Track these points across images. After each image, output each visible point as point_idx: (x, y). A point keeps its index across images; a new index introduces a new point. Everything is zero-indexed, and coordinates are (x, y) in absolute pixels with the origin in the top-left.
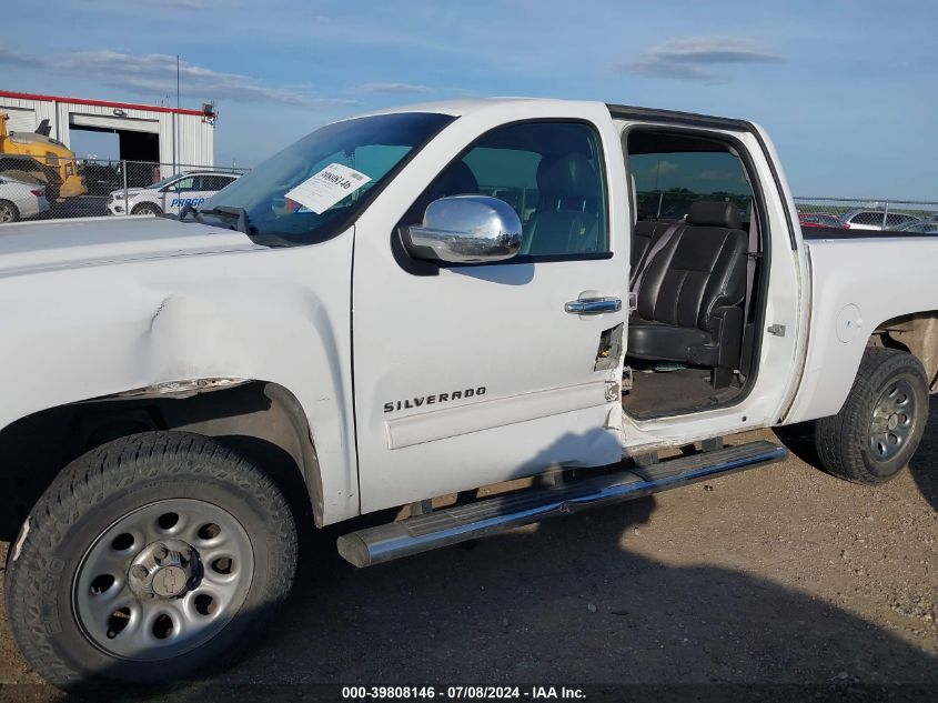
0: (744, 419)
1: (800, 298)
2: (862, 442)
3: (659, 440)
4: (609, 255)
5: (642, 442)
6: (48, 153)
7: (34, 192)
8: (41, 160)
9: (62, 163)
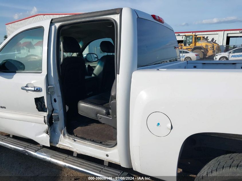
6: (206, 45)
7: (196, 55)
8: (204, 47)
9: (209, 47)
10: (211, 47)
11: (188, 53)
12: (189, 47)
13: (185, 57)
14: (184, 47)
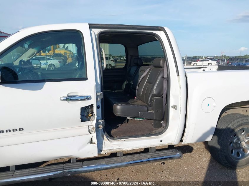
0: (161, 141)
1: (180, 95)
2: (224, 152)
3: (121, 148)
4: (86, 79)
5: (112, 148)
6: (65, 52)
7: (59, 62)
8: (63, 54)
9: (68, 55)
10: (69, 55)
11: (52, 60)
12: (48, 54)
13: (48, 64)
14: (43, 54)
